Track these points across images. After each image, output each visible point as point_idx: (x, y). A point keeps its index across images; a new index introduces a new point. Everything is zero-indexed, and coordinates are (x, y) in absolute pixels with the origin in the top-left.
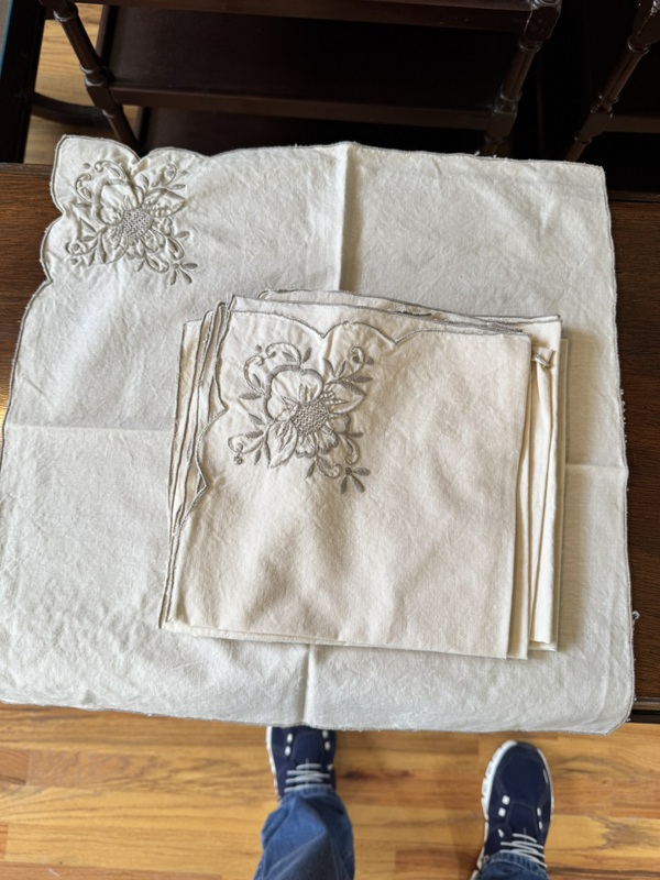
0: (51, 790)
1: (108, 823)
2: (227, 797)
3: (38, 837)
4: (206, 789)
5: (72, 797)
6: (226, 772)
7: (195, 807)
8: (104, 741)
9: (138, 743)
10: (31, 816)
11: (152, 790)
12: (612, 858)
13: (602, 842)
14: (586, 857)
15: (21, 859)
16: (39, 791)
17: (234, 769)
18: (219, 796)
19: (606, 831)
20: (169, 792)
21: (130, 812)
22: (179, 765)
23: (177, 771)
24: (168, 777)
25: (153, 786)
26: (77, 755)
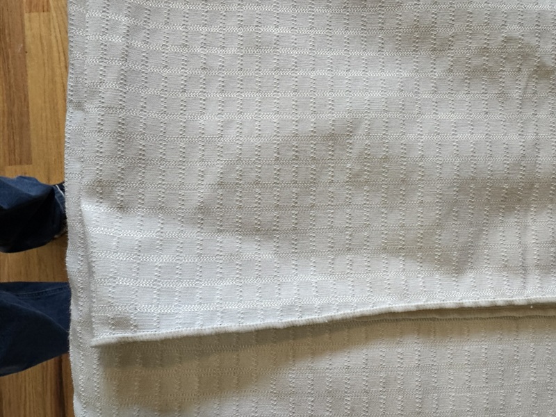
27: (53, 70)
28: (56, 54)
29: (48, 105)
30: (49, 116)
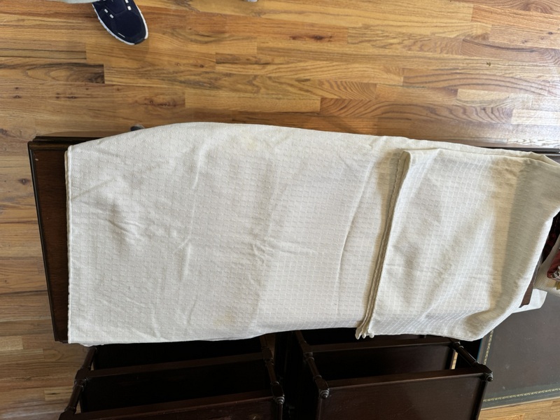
0: (452, 36)
1: (430, 20)
2: (378, 30)
3: (459, 15)
4: (387, 34)
5: (445, 32)
6: (378, 42)
7: (392, 26)
8: (429, 58)
9: (416, 57)
10: (462, 24)
11: (411, 35)
15: (466, 5)
16: (458, 36)
17: (374, 44)
18: (381, 31)
19: (191, 3)
20: (403, 34)
21: (420, 24)
22: (398, 47)
23: (399, 44)
24: (403, 40)
25: (410, 36)
26: (441, 52)
27: (437, 17)
28: (446, 21)
29: (416, 10)
30: (409, 9)
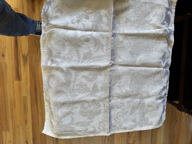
12: (20, 56)
13: (23, 54)
14: (20, 50)
19: (26, 55)
